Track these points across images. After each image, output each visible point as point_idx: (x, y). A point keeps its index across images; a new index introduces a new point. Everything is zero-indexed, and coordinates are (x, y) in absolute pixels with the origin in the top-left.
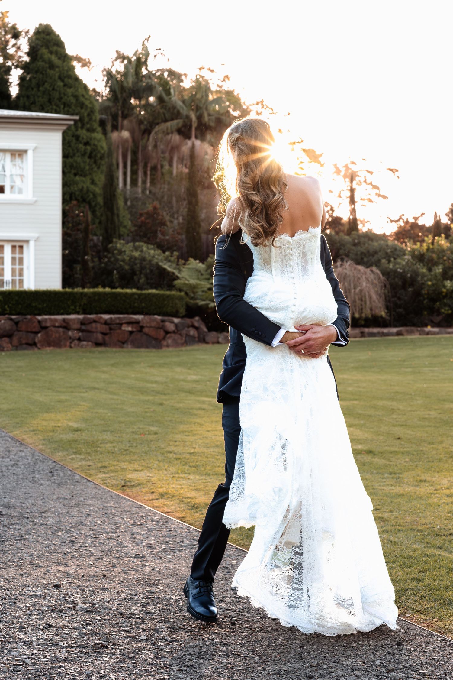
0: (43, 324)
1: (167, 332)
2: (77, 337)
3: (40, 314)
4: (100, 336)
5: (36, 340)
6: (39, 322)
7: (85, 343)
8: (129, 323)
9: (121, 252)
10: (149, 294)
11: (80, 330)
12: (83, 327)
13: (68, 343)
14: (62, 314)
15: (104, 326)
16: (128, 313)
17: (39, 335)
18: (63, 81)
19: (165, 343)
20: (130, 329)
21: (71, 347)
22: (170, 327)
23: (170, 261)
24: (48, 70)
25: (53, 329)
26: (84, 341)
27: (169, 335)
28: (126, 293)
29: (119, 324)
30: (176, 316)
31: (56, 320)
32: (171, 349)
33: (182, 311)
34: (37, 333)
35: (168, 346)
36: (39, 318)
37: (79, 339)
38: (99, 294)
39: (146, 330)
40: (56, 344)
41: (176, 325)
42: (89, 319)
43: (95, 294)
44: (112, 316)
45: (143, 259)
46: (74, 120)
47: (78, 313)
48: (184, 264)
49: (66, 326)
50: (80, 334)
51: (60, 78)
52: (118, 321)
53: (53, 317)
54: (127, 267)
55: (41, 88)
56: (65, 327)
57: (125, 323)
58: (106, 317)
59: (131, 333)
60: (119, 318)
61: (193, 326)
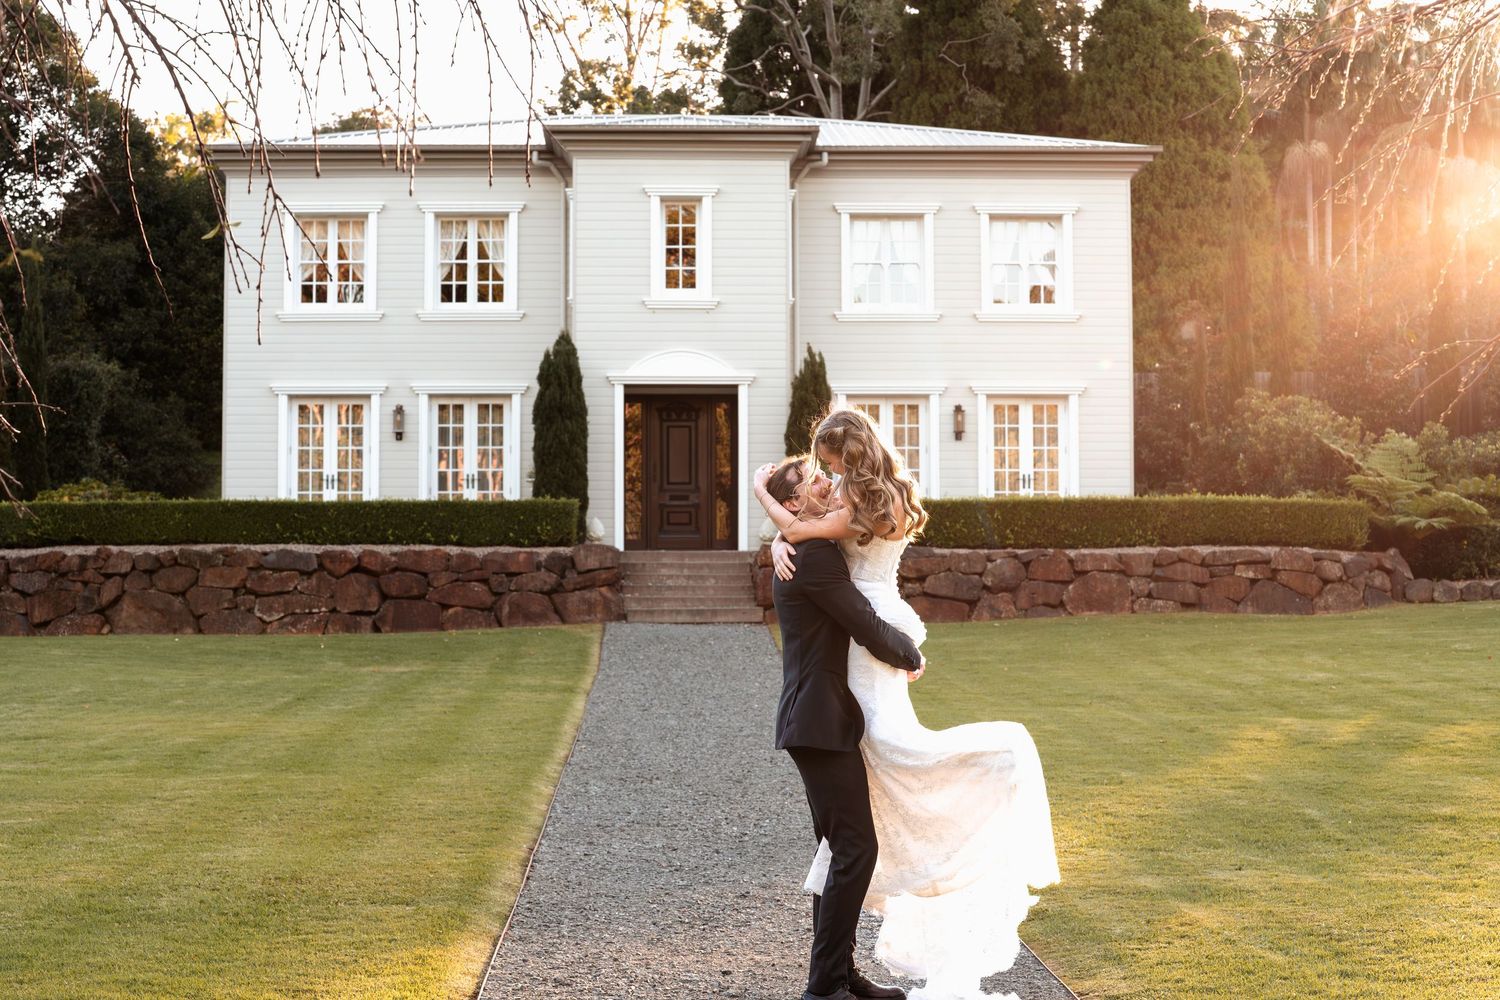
0: (1079, 567)
1: (1326, 582)
2: (1146, 592)
3: (1071, 547)
4: (1191, 590)
5: (1064, 597)
6: (1071, 561)
7: (1160, 602)
8: (1248, 563)
9: (1257, 415)
10: (1293, 505)
11: (1150, 577)
12: (1158, 572)
13: (1128, 605)
14: (1119, 546)
15: (1200, 569)
16: (1250, 545)
17: (1071, 587)
18: (1172, 48)
19: (1321, 602)
20: (1251, 575)
21: (1133, 612)
22: (1333, 570)
23: (1345, 436)
24: (1140, 26)
25: (1098, 575)
26: (1159, 599)
27: (1329, 586)
28: (1247, 504)
29: (1229, 565)
30: (1347, 546)
31: (1104, 558)
32: (1331, 614)
33: (1362, 537)
34: (1067, 583)
35: (1327, 608)
36: (1072, 553)
37: (1149, 596)
38: (1193, 505)
39: (1283, 577)
40: (1103, 604)
41: (1345, 567)
42: (1170, 554)
43: (1183, 505)
44: (1217, 549)
45: (1296, 432)
46: (1155, 154)
47: (1151, 543)
48: (1376, 441)
49: (1124, 569)
50: (1152, 585)
51: (1165, 42)
52: (1227, 560)
53: (1097, 551)
54: (1261, 448)
55: (1126, 65)
56: (1121, 572)
57: (1241, 563)
58: (1204, 550)
59: (1253, 581)
60: (1229, 552)
61: (1381, 568)
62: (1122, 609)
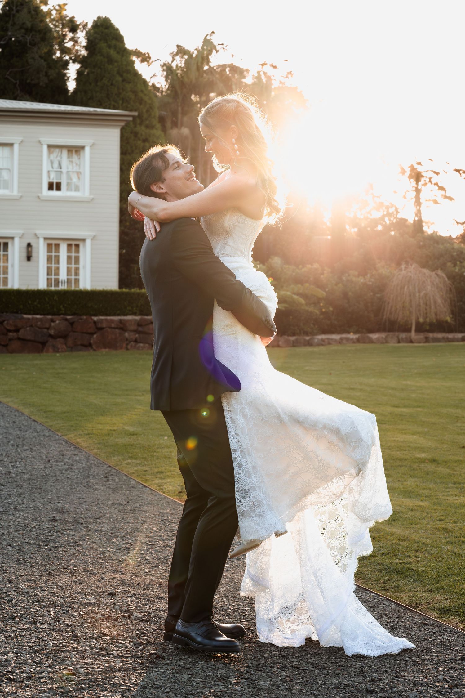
0: (99, 325)
2: (134, 339)
3: (95, 315)
5: (92, 341)
6: (95, 322)
7: (141, 345)
11: (136, 331)
12: (140, 329)
13: (124, 345)
14: (118, 315)
17: (95, 336)
18: (122, 76)
21: (127, 349)
24: (106, 65)
25: (109, 330)
26: (141, 342)
31: (112, 321)
34: (92, 334)
36: (95, 318)
37: (136, 341)
40: (112, 345)
42: (146, 320)
46: (133, 116)
47: (135, 314)
49: (122, 327)
50: (137, 336)
51: (118, 73)
53: (109, 318)
55: (99, 83)
56: (121, 329)
62: (121, 348)
